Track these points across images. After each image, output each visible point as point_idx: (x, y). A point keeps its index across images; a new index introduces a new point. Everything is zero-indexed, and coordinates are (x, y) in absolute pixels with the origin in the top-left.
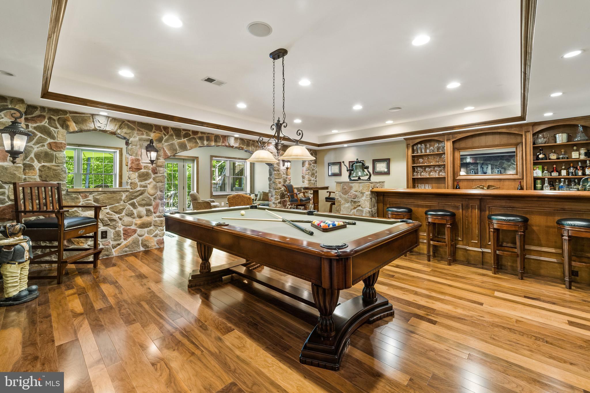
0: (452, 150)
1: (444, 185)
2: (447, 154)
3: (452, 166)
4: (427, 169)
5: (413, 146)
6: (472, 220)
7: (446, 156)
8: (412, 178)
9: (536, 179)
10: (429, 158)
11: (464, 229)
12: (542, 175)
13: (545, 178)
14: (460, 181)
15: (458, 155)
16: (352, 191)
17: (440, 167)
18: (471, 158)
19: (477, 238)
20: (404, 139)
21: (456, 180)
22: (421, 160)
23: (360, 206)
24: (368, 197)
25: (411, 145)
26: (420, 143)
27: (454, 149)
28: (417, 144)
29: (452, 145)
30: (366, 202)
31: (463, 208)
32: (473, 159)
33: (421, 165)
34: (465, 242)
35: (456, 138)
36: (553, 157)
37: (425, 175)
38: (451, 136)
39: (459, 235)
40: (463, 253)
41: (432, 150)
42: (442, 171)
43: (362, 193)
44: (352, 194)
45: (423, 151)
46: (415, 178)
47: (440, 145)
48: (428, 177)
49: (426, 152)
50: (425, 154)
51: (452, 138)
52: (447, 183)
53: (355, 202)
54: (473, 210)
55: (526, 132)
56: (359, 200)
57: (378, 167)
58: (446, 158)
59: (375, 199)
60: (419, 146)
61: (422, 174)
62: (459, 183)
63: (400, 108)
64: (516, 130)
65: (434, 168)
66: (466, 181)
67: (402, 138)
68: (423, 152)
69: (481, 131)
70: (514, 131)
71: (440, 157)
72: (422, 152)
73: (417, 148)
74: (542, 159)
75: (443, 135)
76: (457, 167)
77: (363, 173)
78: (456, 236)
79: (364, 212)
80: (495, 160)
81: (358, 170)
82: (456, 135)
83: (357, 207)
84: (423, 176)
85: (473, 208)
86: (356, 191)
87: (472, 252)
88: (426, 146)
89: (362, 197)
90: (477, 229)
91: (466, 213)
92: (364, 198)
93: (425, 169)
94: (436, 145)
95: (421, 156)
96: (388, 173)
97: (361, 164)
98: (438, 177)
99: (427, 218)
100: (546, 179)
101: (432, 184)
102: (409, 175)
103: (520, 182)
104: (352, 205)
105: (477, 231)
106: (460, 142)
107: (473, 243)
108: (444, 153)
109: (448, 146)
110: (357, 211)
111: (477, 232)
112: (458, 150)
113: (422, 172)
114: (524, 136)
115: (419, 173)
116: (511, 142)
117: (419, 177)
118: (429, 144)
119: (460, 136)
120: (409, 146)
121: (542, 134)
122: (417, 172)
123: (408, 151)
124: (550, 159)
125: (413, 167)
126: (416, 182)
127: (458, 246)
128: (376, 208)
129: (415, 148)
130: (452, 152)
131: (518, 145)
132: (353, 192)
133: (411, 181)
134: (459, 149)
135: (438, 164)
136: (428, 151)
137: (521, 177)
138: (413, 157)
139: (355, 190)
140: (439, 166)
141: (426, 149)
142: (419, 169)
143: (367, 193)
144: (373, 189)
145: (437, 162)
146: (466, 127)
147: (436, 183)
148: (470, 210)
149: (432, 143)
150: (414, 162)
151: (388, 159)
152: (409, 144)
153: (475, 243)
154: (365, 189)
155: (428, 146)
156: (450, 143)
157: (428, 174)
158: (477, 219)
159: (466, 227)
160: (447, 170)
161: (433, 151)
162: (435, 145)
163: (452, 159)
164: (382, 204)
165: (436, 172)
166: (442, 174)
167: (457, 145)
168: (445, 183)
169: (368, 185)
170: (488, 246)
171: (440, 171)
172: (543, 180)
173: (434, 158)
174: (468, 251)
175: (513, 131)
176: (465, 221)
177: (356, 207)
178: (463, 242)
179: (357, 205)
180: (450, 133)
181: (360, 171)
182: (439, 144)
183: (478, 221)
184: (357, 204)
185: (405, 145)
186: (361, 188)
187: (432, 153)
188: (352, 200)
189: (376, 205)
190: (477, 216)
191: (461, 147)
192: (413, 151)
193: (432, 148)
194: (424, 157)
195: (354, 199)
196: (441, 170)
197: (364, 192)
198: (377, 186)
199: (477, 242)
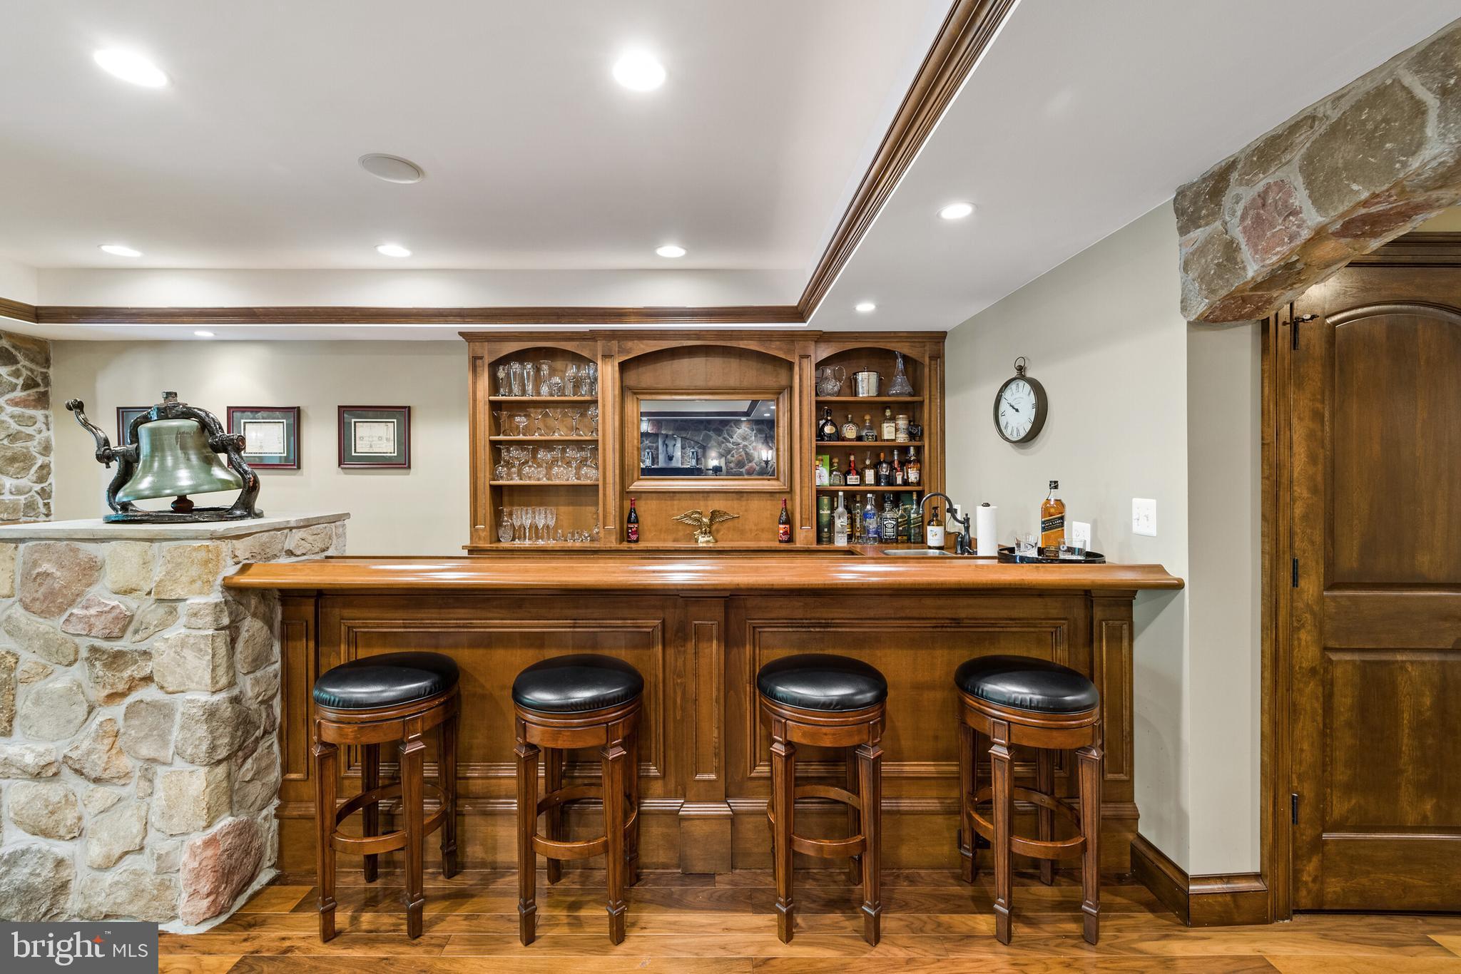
0: (617, 392)
1: (592, 509)
2: (604, 406)
3: (617, 446)
4: (541, 455)
5: (494, 366)
6: (697, 686)
7: (600, 411)
8: (491, 486)
9: (821, 492)
10: (546, 415)
11: (671, 726)
12: (830, 480)
13: (838, 491)
14: (640, 498)
15: (635, 410)
16: (93, 592)
17: (583, 449)
18: (649, 420)
19: (715, 762)
20: (461, 334)
21: (627, 492)
22: (521, 420)
23: (148, 679)
24: (200, 622)
25: (488, 359)
26: (520, 356)
27: (625, 390)
28: (506, 360)
29: (617, 375)
30: (188, 654)
31: (668, 636)
32: (654, 425)
33: (521, 437)
34: (672, 785)
35: (628, 352)
36: (850, 432)
37: (534, 476)
38: (614, 344)
39: (653, 756)
40: (665, 830)
41: (559, 389)
42: (589, 463)
43: (170, 604)
44: (93, 611)
45: (530, 388)
46: (500, 487)
47: (583, 373)
48: (544, 481)
49: (539, 394)
50: (535, 398)
51: (619, 352)
52: (604, 505)
53: (116, 660)
54: (703, 645)
55: (802, 357)
56: (143, 646)
57: (362, 438)
58: (600, 418)
59: (269, 623)
60: (516, 367)
61: (526, 470)
62: (636, 502)
63: (417, 170)
64: (780, 349)
65: (564, 451)
66: (654, 495)
67: (452, 329)
68: (530, 392)
69: (698, 339)
70: (776, 349)
71: (583, 415)
72: (524, 392)
73: (508, 375)
74: (830, 437)
75: (593, 336)
76: (630, 448)
77: (202, 476)
78: (640, 760)
79: (178, 718)
80: (695, 430)
81: (169, 461)
82: (630, 344)
83: (130, 689)
84: (530, 478)
85: (701, 635)
86: (128, 592)
87: (697, 822)
88: (538, 370)
89: (163, 625)
90: (715, 724)
91: (676, 660)
92: (175, 632)
93: (535, 452)
94: (571, 371)
95: (522, 407)
96: (401, 461)
97: (193, 423)
98: (576, 482)
99: (523, 727)
100: (841, 494)
101: (557, 505)
102: (481, 475)
103: (785, 500)
104: (97, 680)
105: (715, 734)
106: (641, 370)
107: (702, 784)
108: (596, 402)
109: (607, 373)
110: (130, 712)
111: (711, 733)
112: (635, 393)
113: (527, 462)
114: (796, 369)
115: (513, 466)
116: (766, 383)
117: (516, 481)
118: (550, 367)
119: (642, 346)
120: (479, 362)
121: (832, 368)
122: (508, 464)
123: (474, 383)
124: (844, 439)
125: (494, 444)
126: (506, 499)
127: (650, 804)
128: (278, 666)
129: (501, 374)
130: (617, 399)
131: (780, 393)
132: (103, 595)
133: (485, 498)
134: (637, 392)
135: (575, 437)
136: (545, 389)
137: (786, 488)
138: (495, 406)
139: (116, 587)
140: (579, 445)
141: (538, 381)
142: (514, 452)
143: (196, 601)
144: (245, 568)
145: (572, 429)
146: (660, 319)
147: (569, 505)
148: (690, 646)
149: (559, 364)
150: (496, 426)
151: (405, 407)
152: (481, 358)
153: (710, 781)
154: (184, 579)
155: (545, 369)
156: (613, 366)
157: (543, 471)
158: (715, 680)
159: (675, 718)
160: (604, 461)
161: (561, 390)
162: (565, 371)
163: (617, 424)
164: (312, 644)
165: (569, 464)
166: (589, 475)
167: (633, 378)
168: (597, 504)
169: (202, 555)
170: (750, 784)
171: (583, 462)
172: (833, 494)
173: (565, 415)
174: (684, 824)
175: (774, 350)
176: (675, 692)
177: (121, 687)
178: (665, 785)
179: (132, 679)
180: (613, 335)
181: (190, 467)
182: (578, 368)
183: (718, 690)
184: (126, 674)
185: (463, 360)
186: (158, 572)
187: (556, 398)
188: (94, 650)
189: (277, 648)
190: (715, 672)
191: (643, 385)
192: (495, 386)
193: (557, 380)
194: (532, 410)
195: (108, 638)
196: (586, 459)
197: (178, 592)
198: (289, 545)
199: (713, 777)
